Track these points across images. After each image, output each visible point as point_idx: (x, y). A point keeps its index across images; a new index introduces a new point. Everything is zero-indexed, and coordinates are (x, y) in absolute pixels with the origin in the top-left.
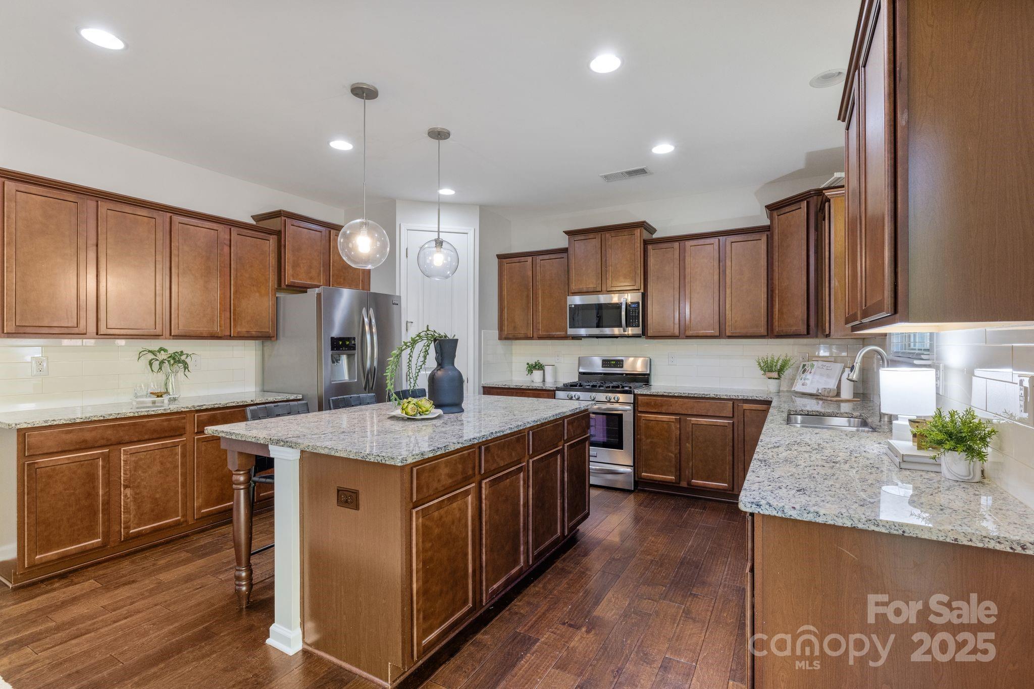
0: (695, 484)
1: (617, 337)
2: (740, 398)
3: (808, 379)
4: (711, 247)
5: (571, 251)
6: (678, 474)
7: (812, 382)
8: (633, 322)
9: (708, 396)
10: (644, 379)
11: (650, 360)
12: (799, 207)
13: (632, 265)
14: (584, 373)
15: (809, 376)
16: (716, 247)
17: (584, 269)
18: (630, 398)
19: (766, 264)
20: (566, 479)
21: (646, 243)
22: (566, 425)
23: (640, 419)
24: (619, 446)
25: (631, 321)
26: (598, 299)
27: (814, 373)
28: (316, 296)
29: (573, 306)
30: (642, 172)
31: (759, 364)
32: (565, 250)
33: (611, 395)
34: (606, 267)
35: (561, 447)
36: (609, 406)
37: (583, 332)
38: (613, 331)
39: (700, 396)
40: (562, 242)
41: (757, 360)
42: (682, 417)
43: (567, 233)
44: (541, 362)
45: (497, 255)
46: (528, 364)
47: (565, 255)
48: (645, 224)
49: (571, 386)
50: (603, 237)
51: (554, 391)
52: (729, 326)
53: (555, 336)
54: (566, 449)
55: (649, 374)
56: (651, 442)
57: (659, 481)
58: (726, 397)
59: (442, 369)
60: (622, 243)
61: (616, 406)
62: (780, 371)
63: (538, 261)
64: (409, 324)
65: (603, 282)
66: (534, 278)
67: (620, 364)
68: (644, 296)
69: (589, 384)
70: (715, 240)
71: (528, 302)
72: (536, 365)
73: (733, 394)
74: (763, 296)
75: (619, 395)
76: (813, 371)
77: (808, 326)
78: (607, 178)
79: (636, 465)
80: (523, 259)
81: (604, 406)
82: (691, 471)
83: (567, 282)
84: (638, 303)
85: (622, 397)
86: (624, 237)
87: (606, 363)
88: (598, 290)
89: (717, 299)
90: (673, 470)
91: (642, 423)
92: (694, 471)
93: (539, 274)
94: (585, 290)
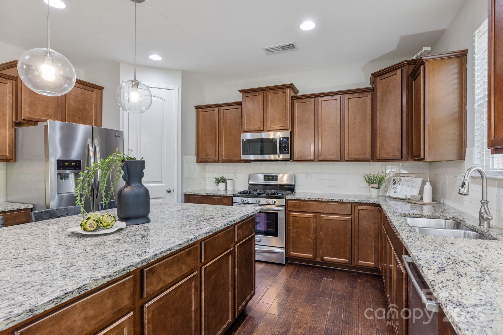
0: (326, 260)
1: (273, 161)
2: (356, 201)
3: (398, 188)
4: (335, 102)
5: (243, 104)
6: (315, 253)
7: (401, 191)
8: (284, 151)
9: (335, 201)
10: (291, 188)
11: (295, 176)
12: (395, 73)
13: (284, 112)
14: (252, 185)
15: (399, 187)
16: (339, 102)
17: (252, 115)
18: (283, 202)
19: (371, 113)
20: (236, 273)
21: (293, 98)
22: (236, 229)
23: (289, 216)
24: (275, 234)
25: (283, 150)
26: (261, 136)
27: (403, 185)
28: (44, 127)
29: (245, 140)
30: (292, 46)
31: (365, 179)
32: (240, 103)
33: (271, 200)
34: (267, 114)
35: (232, 249)
36: (268, 207)
37: (252, 157)
38: (270, 157)
39: (330, 200)
40: (238, 98)
41: (364, 176)
42: (317, 215)
43: (241, 91)
44: (225, 177)
45: (195, 106)
46: (216, 178)
47: (240, 106)
48: (292, 85)
49: (244, 193)
50: (265, 93)
51: (232, 197)
52: (347, 154)
53: (233, 160)
54: (236, 249)
55: (294, 185)
56: (296, 232)
57: (302, 258)
58: (347, 201)
59: (128, 187)
60: (277, 98)
61: (273, 207)
62: (380, 183)
63: (222, 110)
64: (130, 151)
65: (264, 124)
66: (219, 121)
67: (275, 178)
68: (292, 134)
69: (256, 192)
70: (338, 97)
71: (215, 137)
72: (221, 179)
73: (351, 199)
74: (369, 134)
75: (275, 200)
76: (401, 183)
77: (402, 153)
78: (269, 51)
79: (287, 247)
80: (212, 109)
81: (265, 208)
82: (323, 251)
83: (241, 124)
84: (288, 138)
85: (277, 201)
86: (279, 94)
87: (266, 178)
88: (261, 130)
89: (339, 135)
90: (312, 250)
91: (291, 219)
92: (325, 251)
93: (222, 119)
94: (253, 129)
